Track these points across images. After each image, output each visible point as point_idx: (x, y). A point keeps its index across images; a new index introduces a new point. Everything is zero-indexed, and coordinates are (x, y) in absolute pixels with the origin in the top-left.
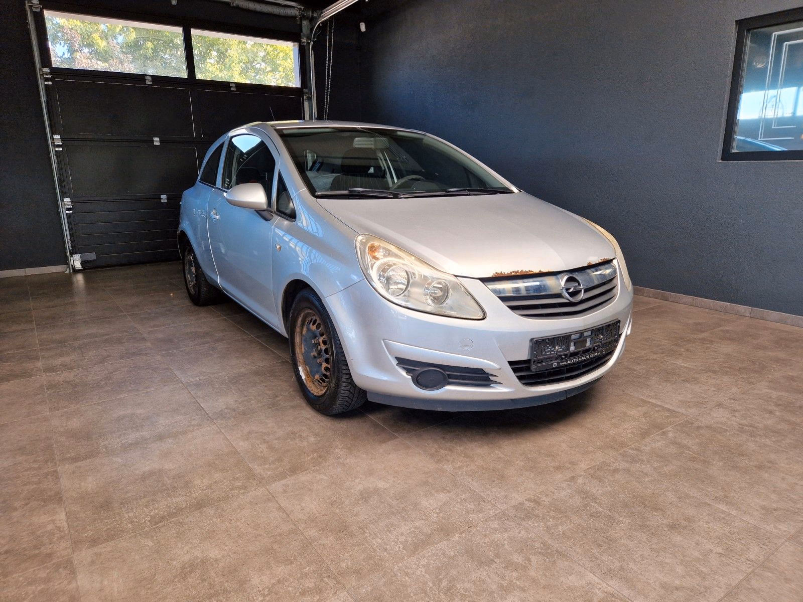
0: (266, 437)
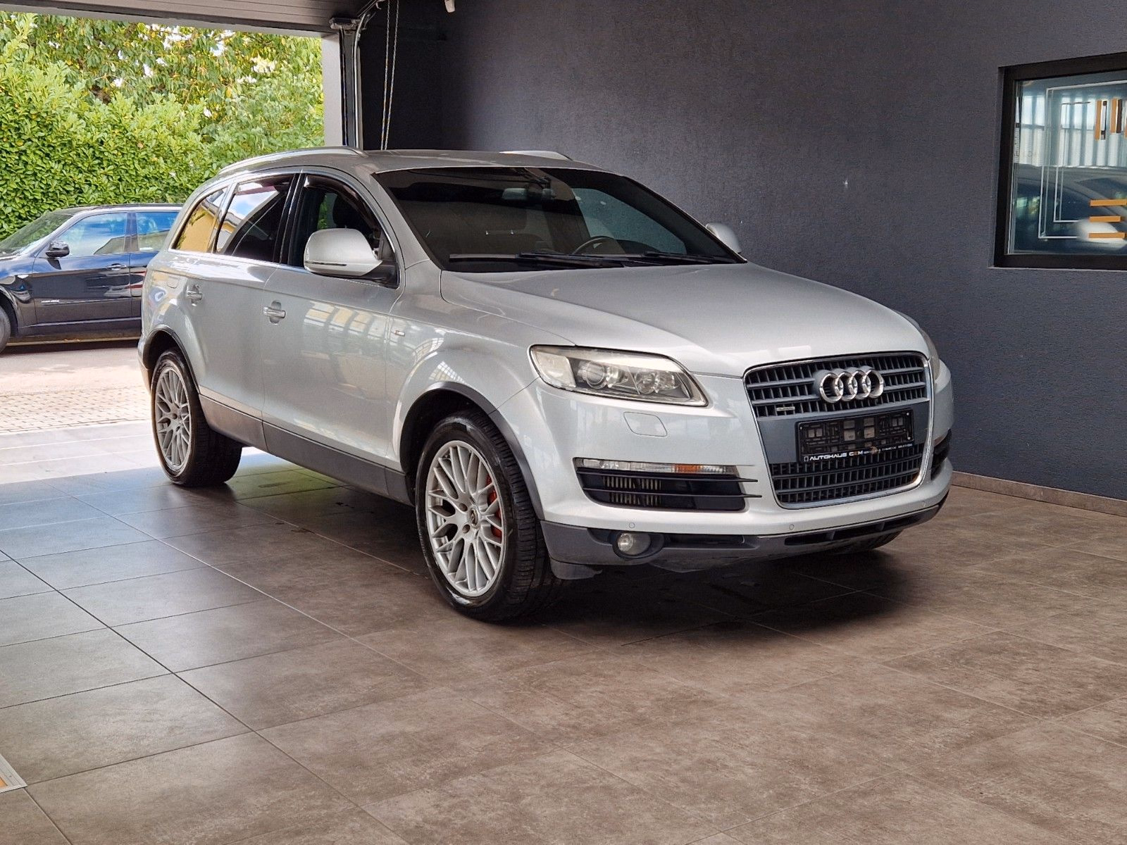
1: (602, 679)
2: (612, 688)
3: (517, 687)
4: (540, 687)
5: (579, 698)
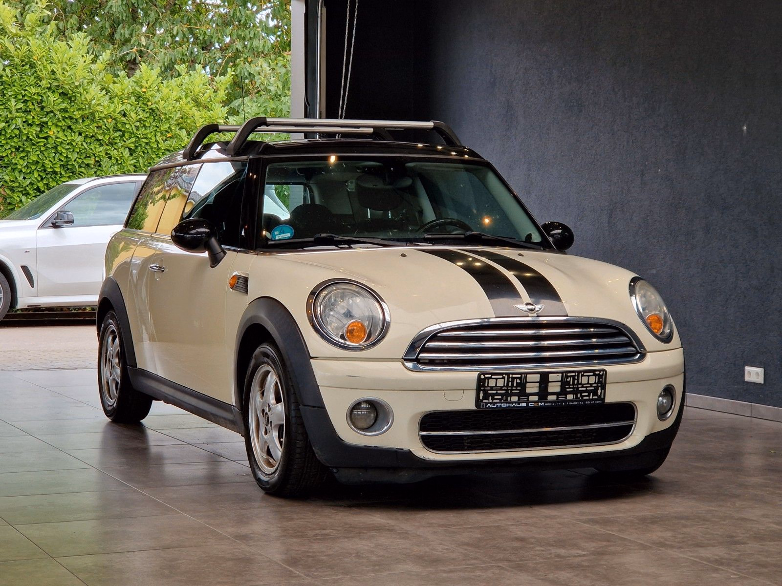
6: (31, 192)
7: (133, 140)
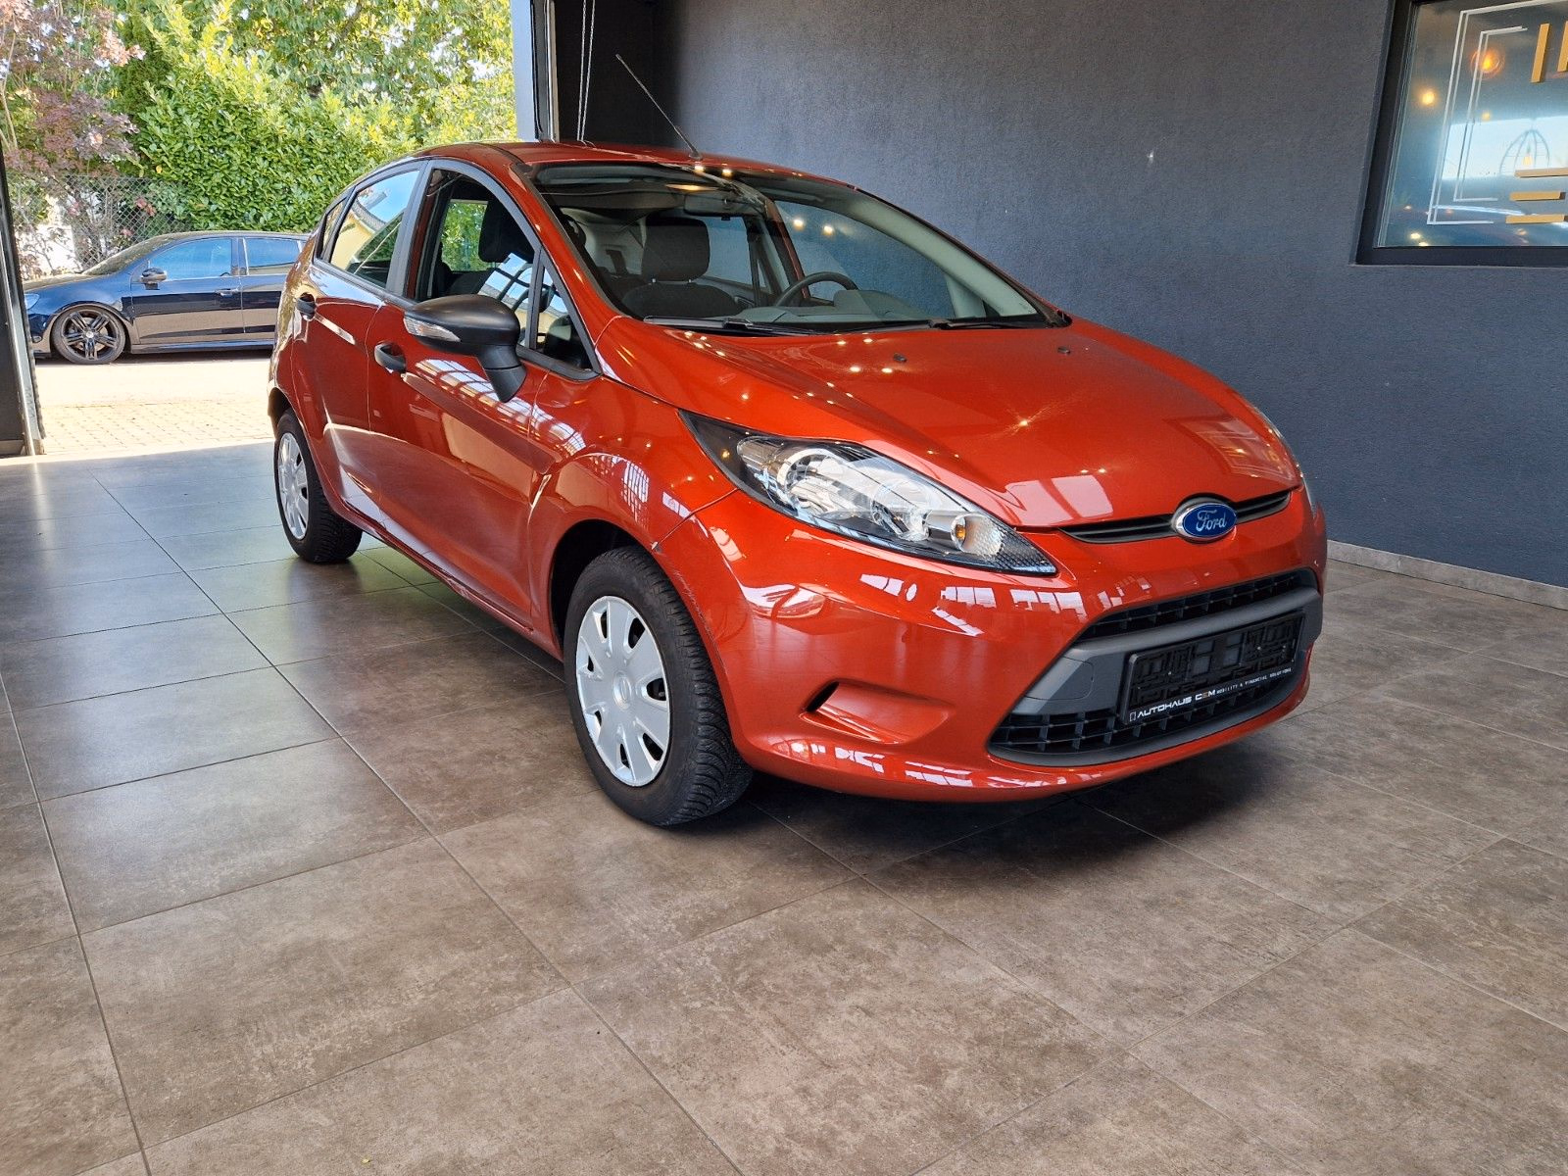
0: (435, 759)
1: (865, 966)
2: (885, 997)
3: (708, 991)
4: (750, 989)
5: (827, 1029)
6: (219, 218)
7: (320, 166)
